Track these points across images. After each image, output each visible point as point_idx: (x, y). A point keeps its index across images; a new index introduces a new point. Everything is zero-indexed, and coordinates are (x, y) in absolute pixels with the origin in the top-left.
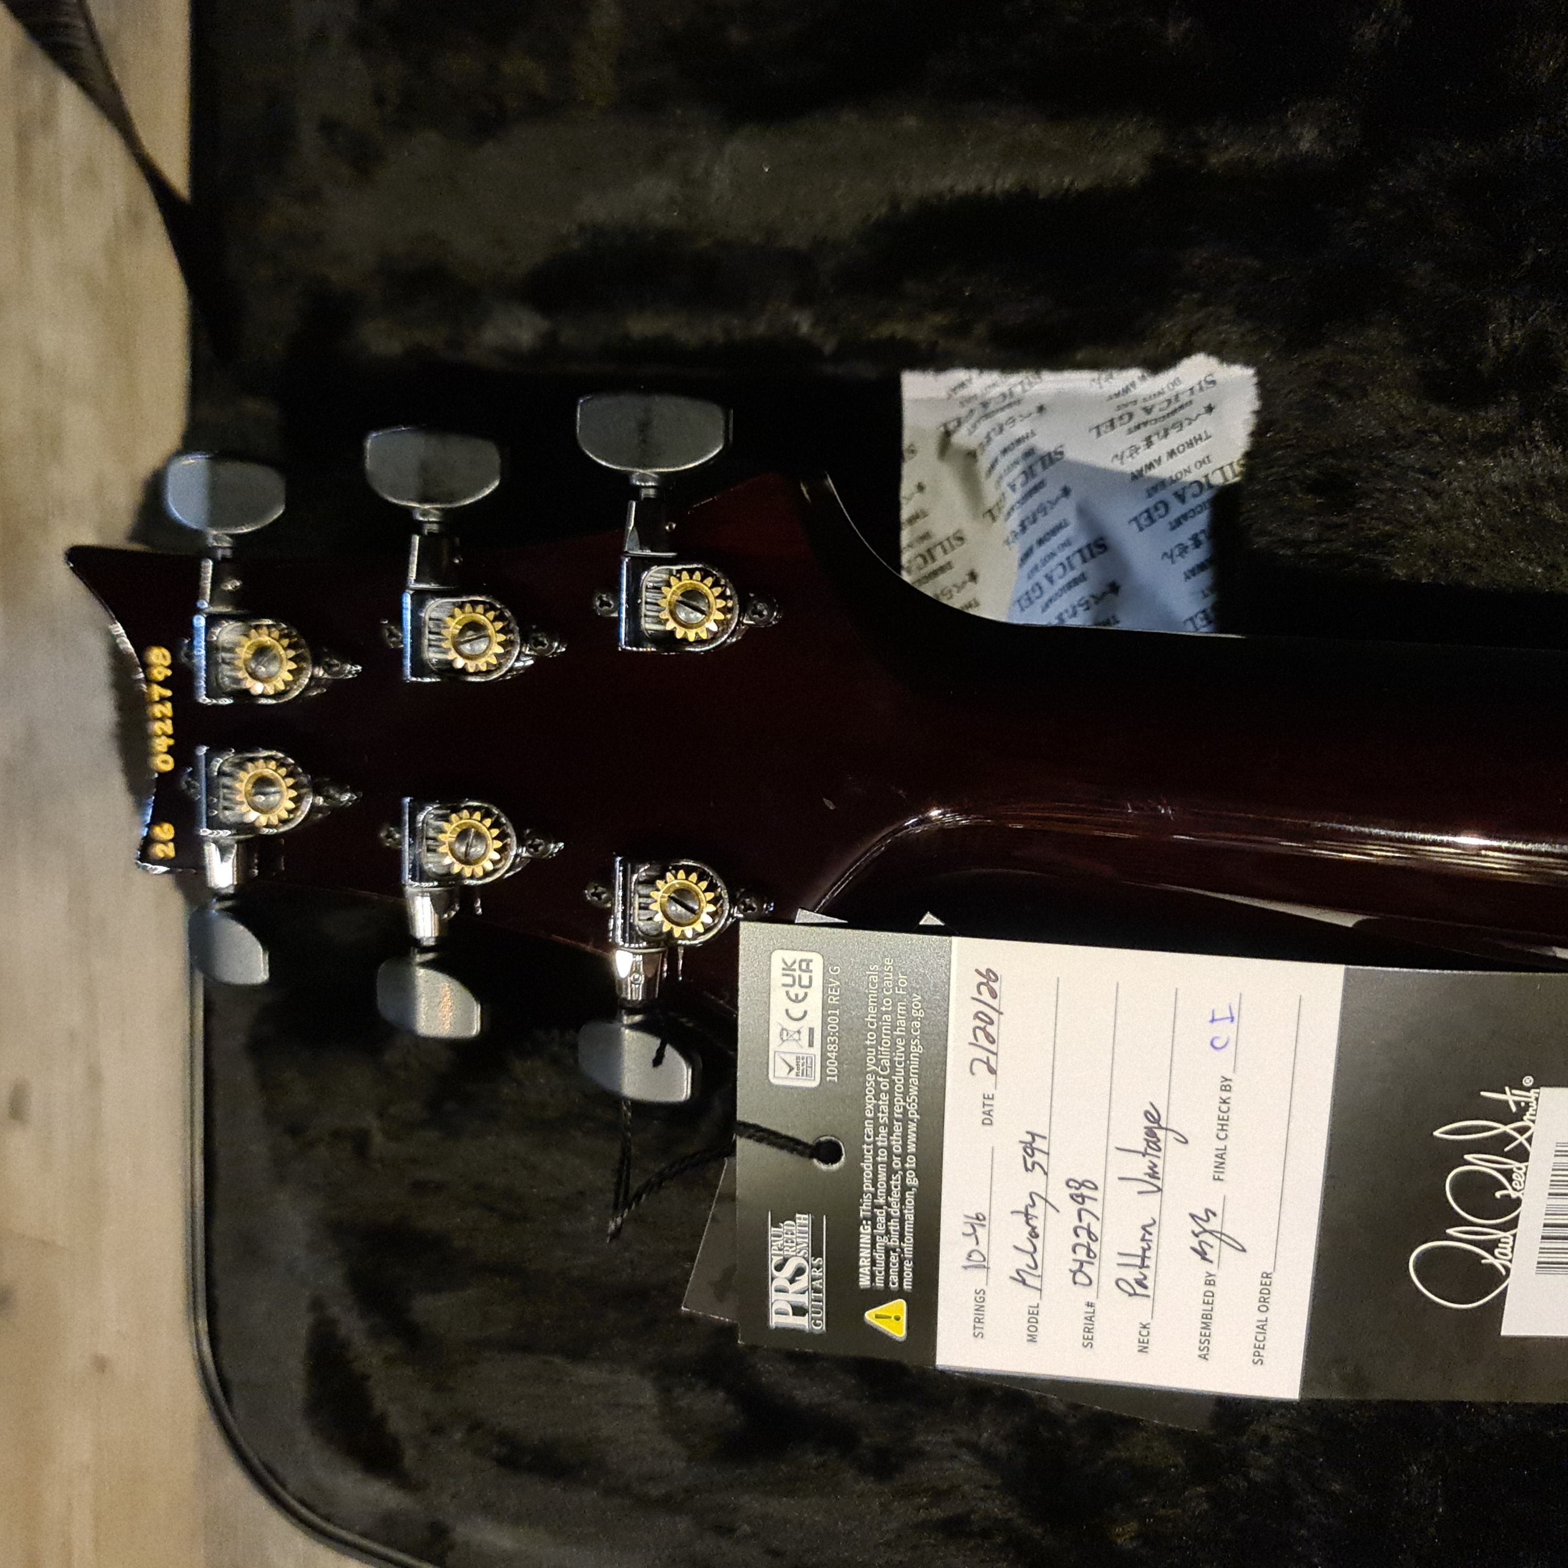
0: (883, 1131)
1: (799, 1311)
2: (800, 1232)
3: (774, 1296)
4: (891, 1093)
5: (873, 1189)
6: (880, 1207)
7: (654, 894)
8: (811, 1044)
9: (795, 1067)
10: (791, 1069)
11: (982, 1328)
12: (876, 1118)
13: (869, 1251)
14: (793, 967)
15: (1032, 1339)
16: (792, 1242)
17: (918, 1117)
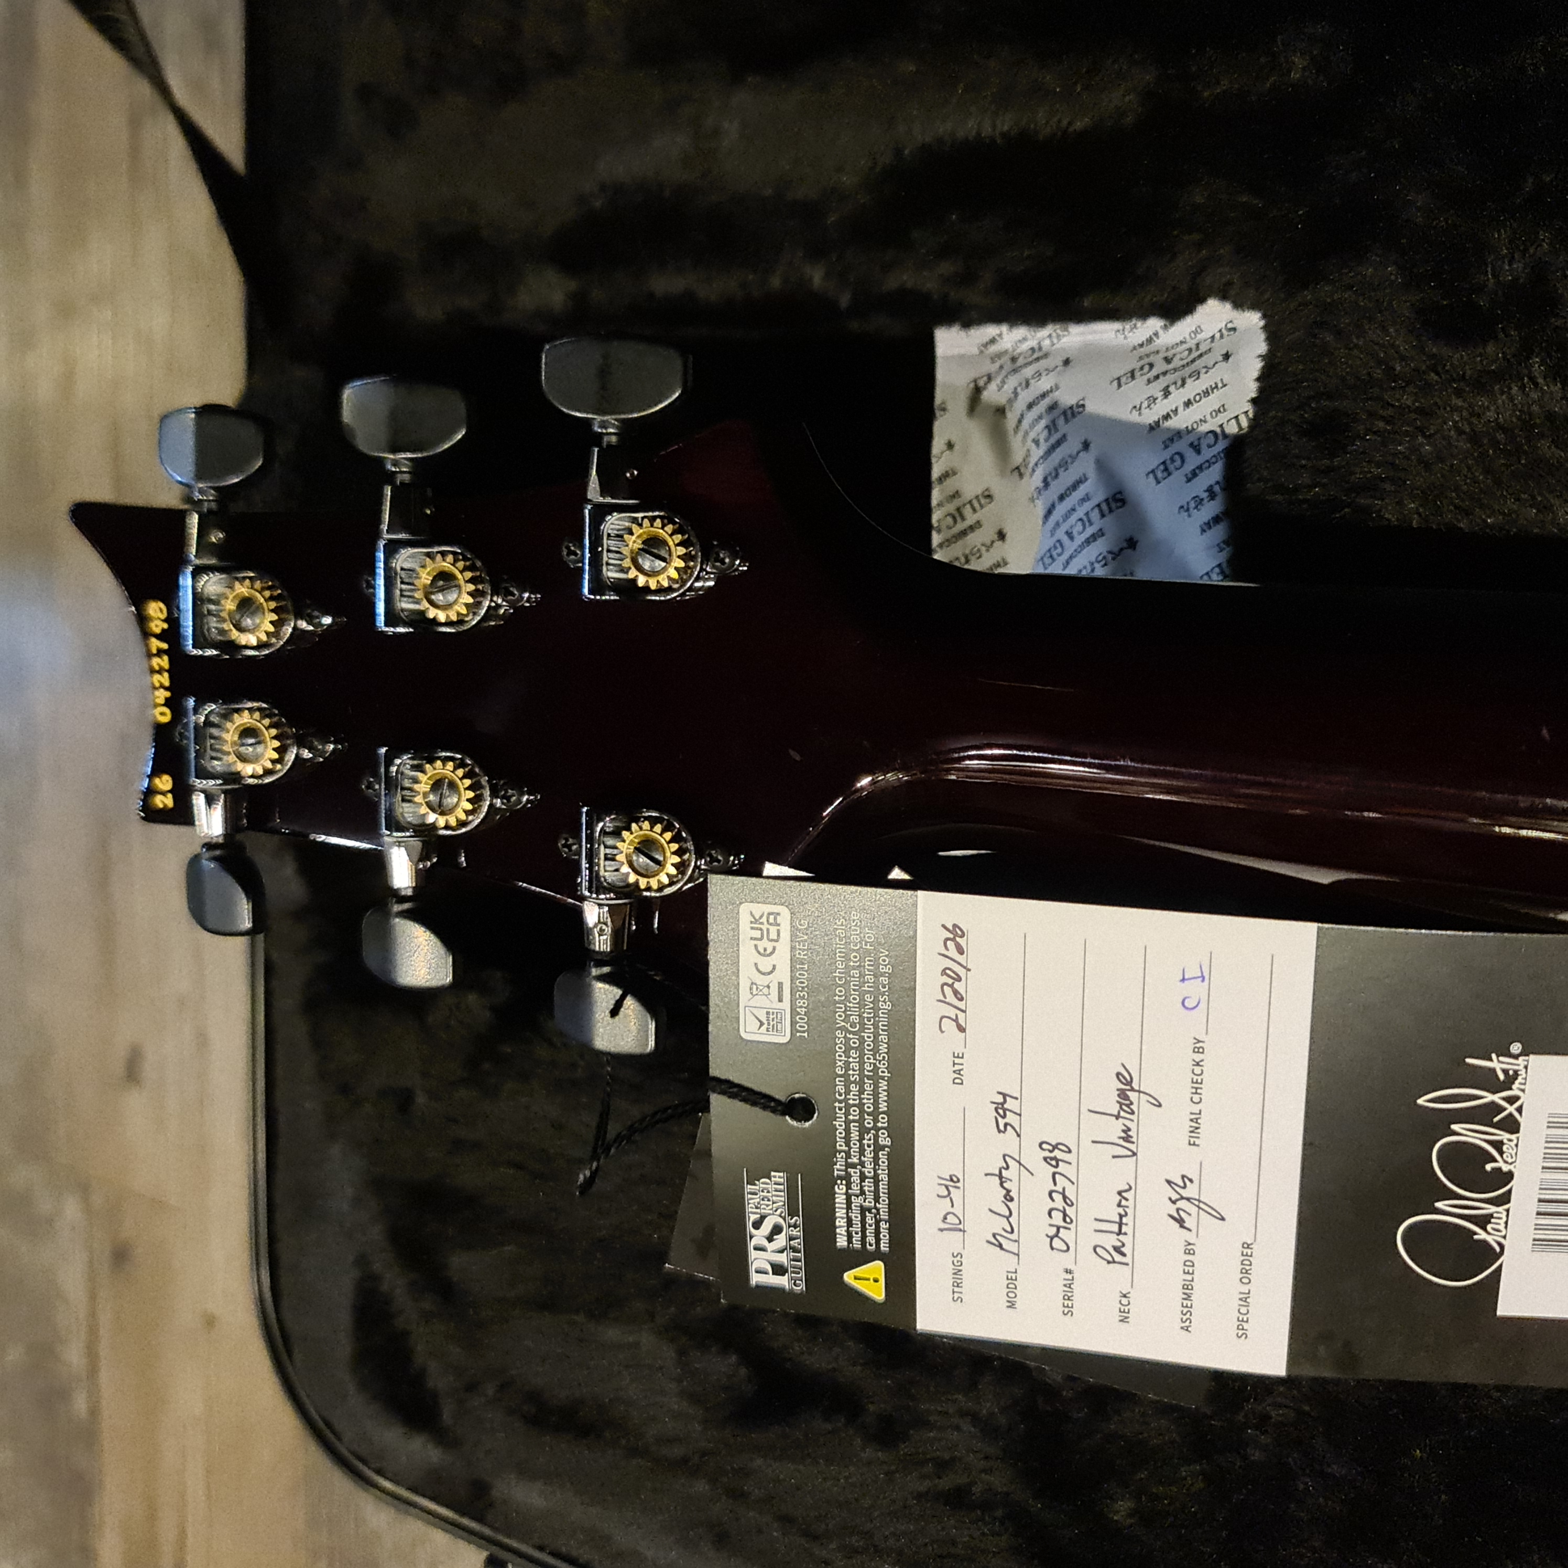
0: (854, 1088)
1: (778, 1270)
2: (776, 1190)
3: (753, 1254)
4: (860, 1049)
5: (847, 1148)
6: (853, 1166)
7: (620, 845)
8: (780, 1000)
9: (766, 1022)
10: (762, 1024)
11: (961, 1293)
12: (846, 1076)
13: (845, 1211)
14: (761, 921)
15: (1012, 1305)
16: (769, 1200)
17: (889, 1075)
